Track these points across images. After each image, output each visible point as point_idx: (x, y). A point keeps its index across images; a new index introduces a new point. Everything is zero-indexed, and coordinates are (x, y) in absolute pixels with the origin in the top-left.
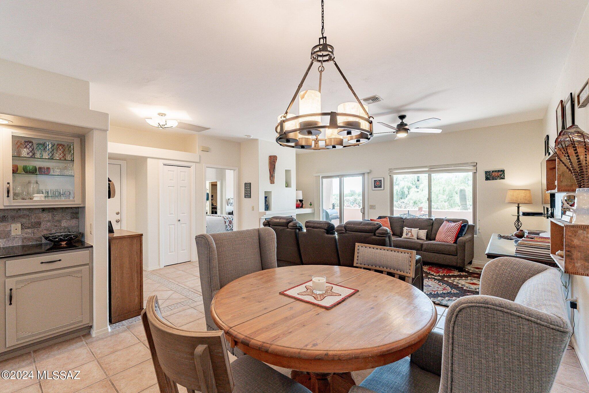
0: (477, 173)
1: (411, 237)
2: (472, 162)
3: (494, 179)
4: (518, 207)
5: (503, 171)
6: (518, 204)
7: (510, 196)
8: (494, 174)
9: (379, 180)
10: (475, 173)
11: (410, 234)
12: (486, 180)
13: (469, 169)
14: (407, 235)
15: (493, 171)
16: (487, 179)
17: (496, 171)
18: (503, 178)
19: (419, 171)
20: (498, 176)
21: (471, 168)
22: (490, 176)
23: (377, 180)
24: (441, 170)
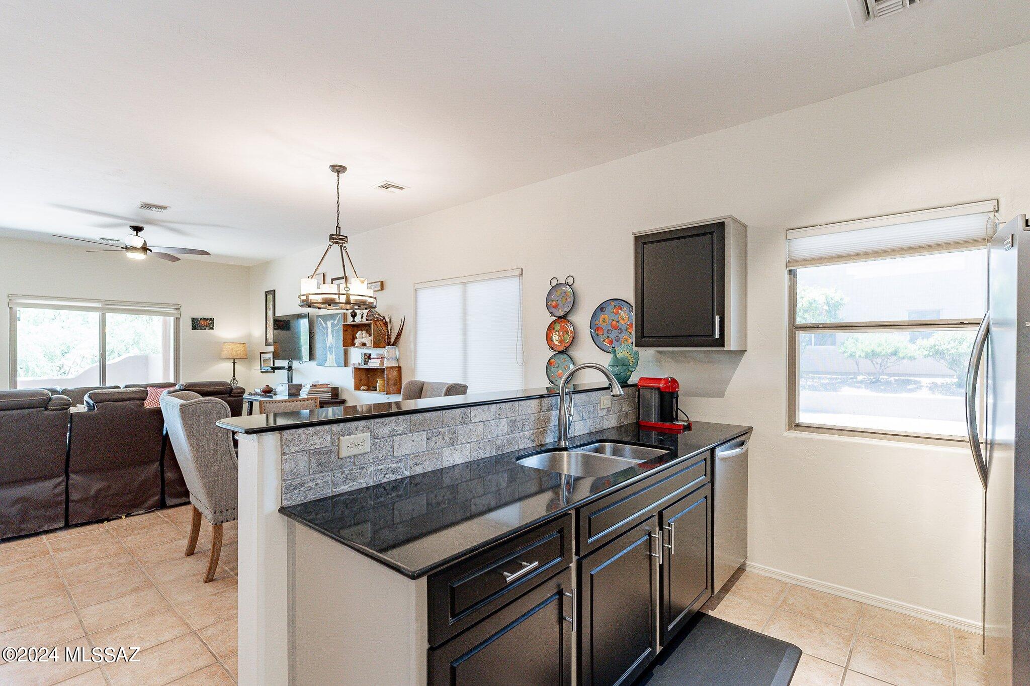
0: (181, 319)
2: (173, 303)
3: (202, 328)
4: (234, 363)
5: (212, 320)
6: (234, 360)
7: (227, 350)
8: (202, 321)
10: (178, 319)
12: (192, 329)
13: (170, 313)
15: (201, 319)
16: (194, 328)
17: (204, 319)
18: (213, 329)
19: (90, 307)
20: (207, 326)
21: (172, 311)
22: (198, 324)
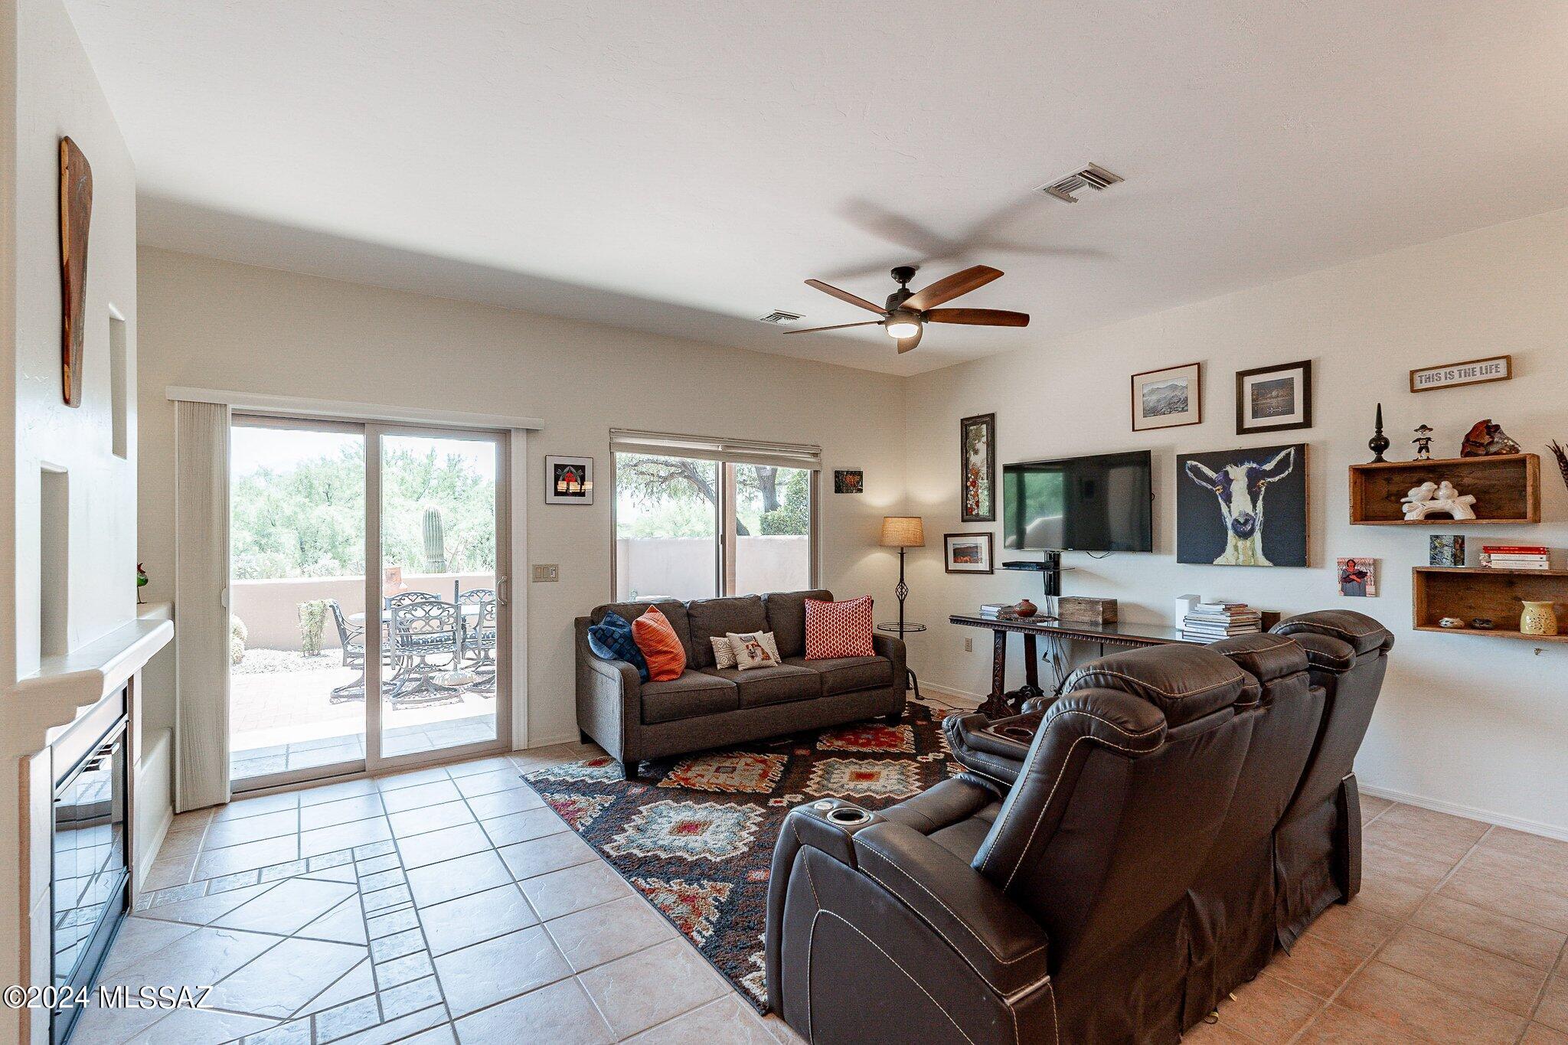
0: (821, 474)
1: (765, 662)
2: (812, 443)
3: (847, 489)
4: (902, 557)
5: (861, 474)
6: (902, 549)
8: (848, 477)
9: (572, 466)
10: (816, 473)
11: (759, 652)
12: (834, 492)
13: (808, 462)
14: (753, 657)
15: (847, 472)
16: (836, 490)
17: (852, 473)
18: (861, 491)
20: (854, 486)
21: (809, 458)
22: (842, 482)
23: (566, 466)
24: (771, 456)
